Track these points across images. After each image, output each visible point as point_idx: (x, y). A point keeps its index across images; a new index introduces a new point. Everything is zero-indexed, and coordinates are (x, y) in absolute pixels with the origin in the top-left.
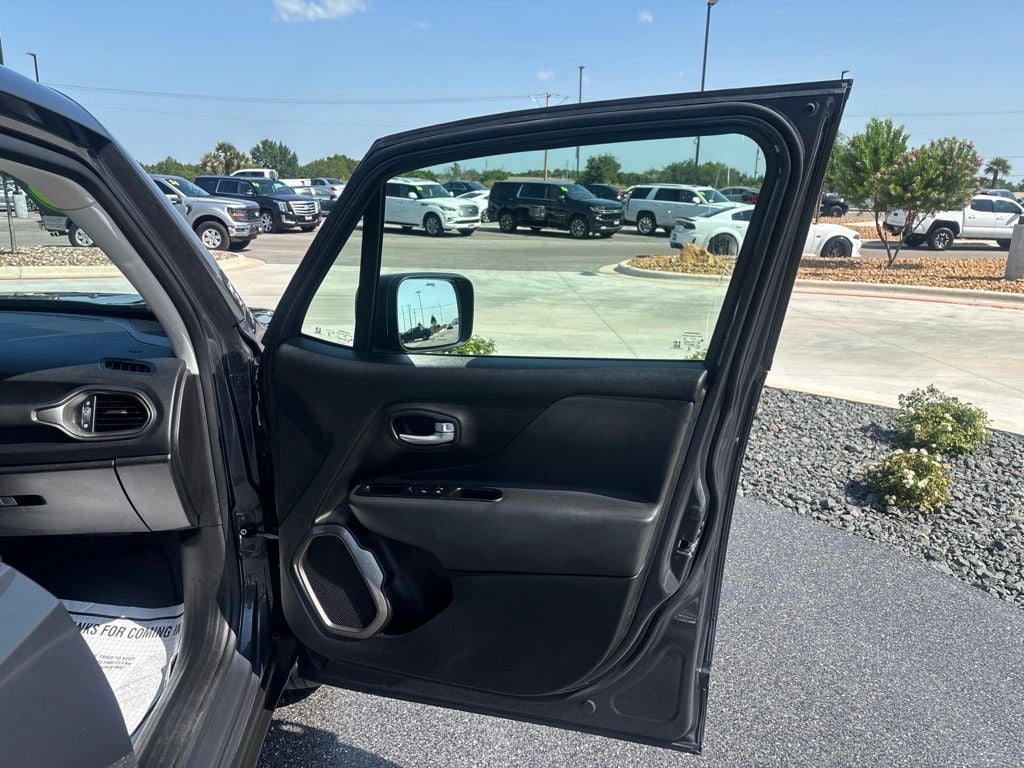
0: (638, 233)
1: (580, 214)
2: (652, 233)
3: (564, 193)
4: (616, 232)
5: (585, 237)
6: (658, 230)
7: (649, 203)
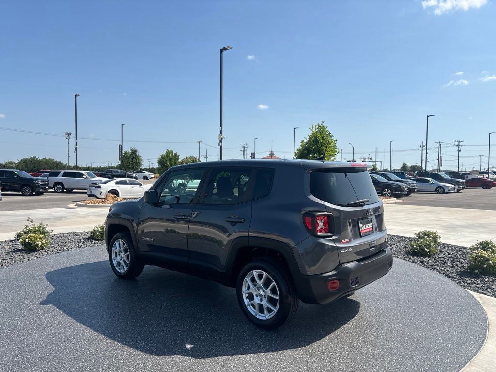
0: (55, 192)
1: (27, 184)
2: (62, 192)
3: (16, 174)
4: (46, 192)
5: (31, 195)
6: (65, 191)
7: (59, 178)
